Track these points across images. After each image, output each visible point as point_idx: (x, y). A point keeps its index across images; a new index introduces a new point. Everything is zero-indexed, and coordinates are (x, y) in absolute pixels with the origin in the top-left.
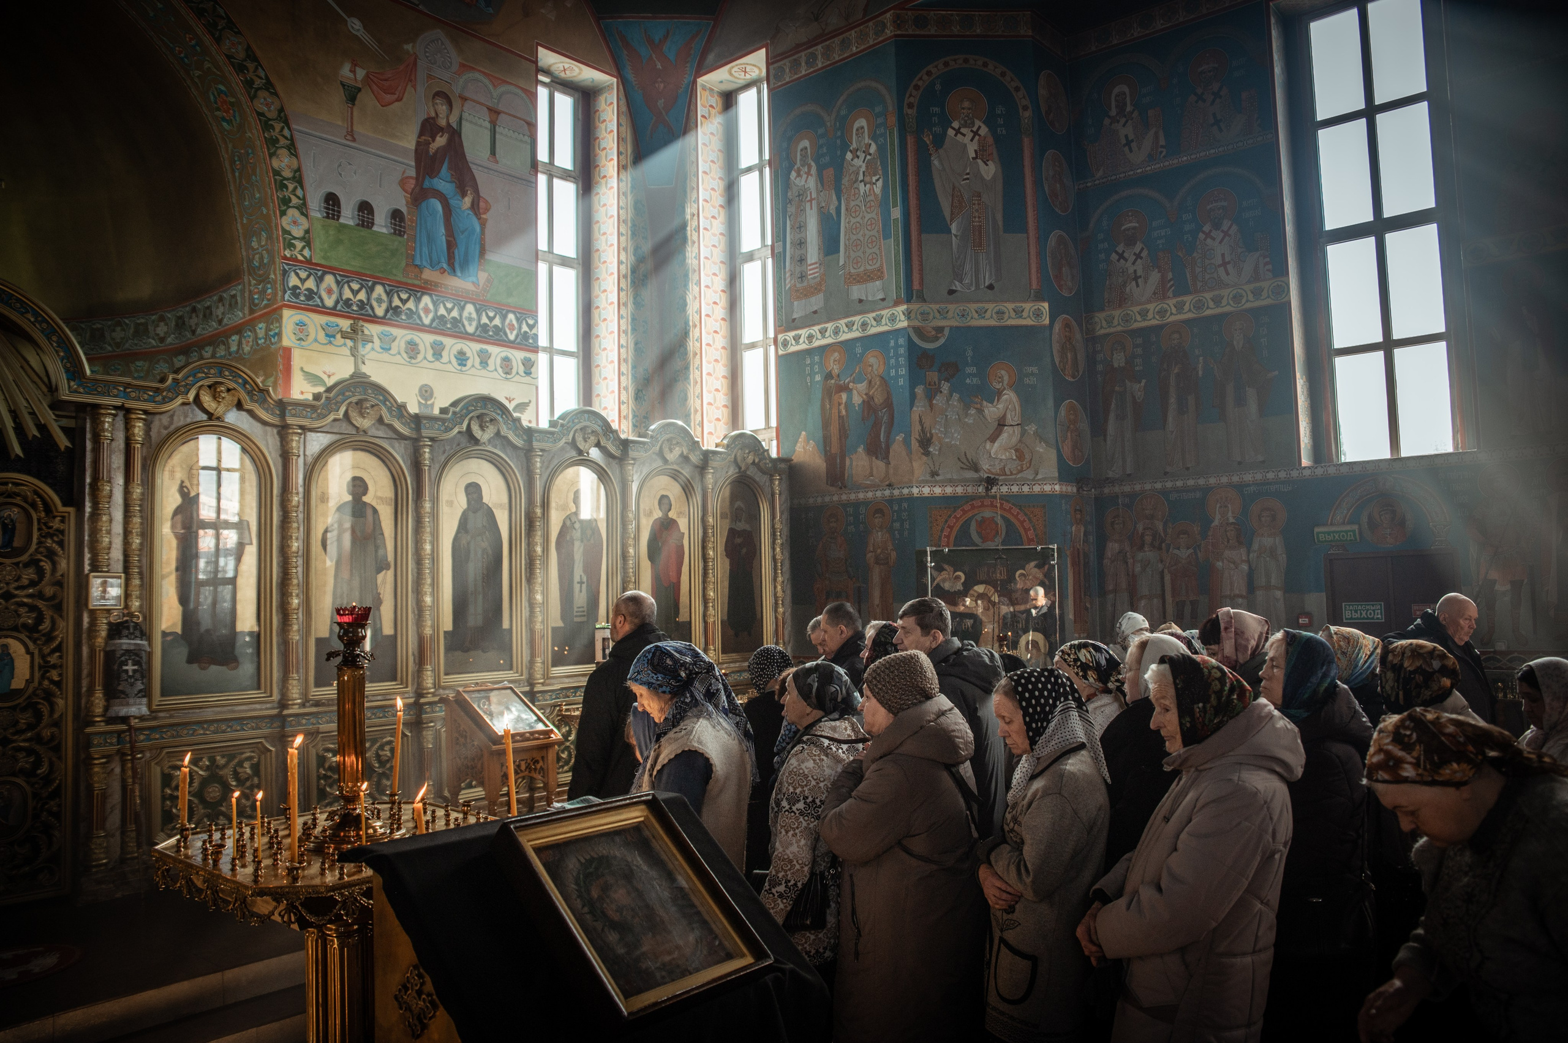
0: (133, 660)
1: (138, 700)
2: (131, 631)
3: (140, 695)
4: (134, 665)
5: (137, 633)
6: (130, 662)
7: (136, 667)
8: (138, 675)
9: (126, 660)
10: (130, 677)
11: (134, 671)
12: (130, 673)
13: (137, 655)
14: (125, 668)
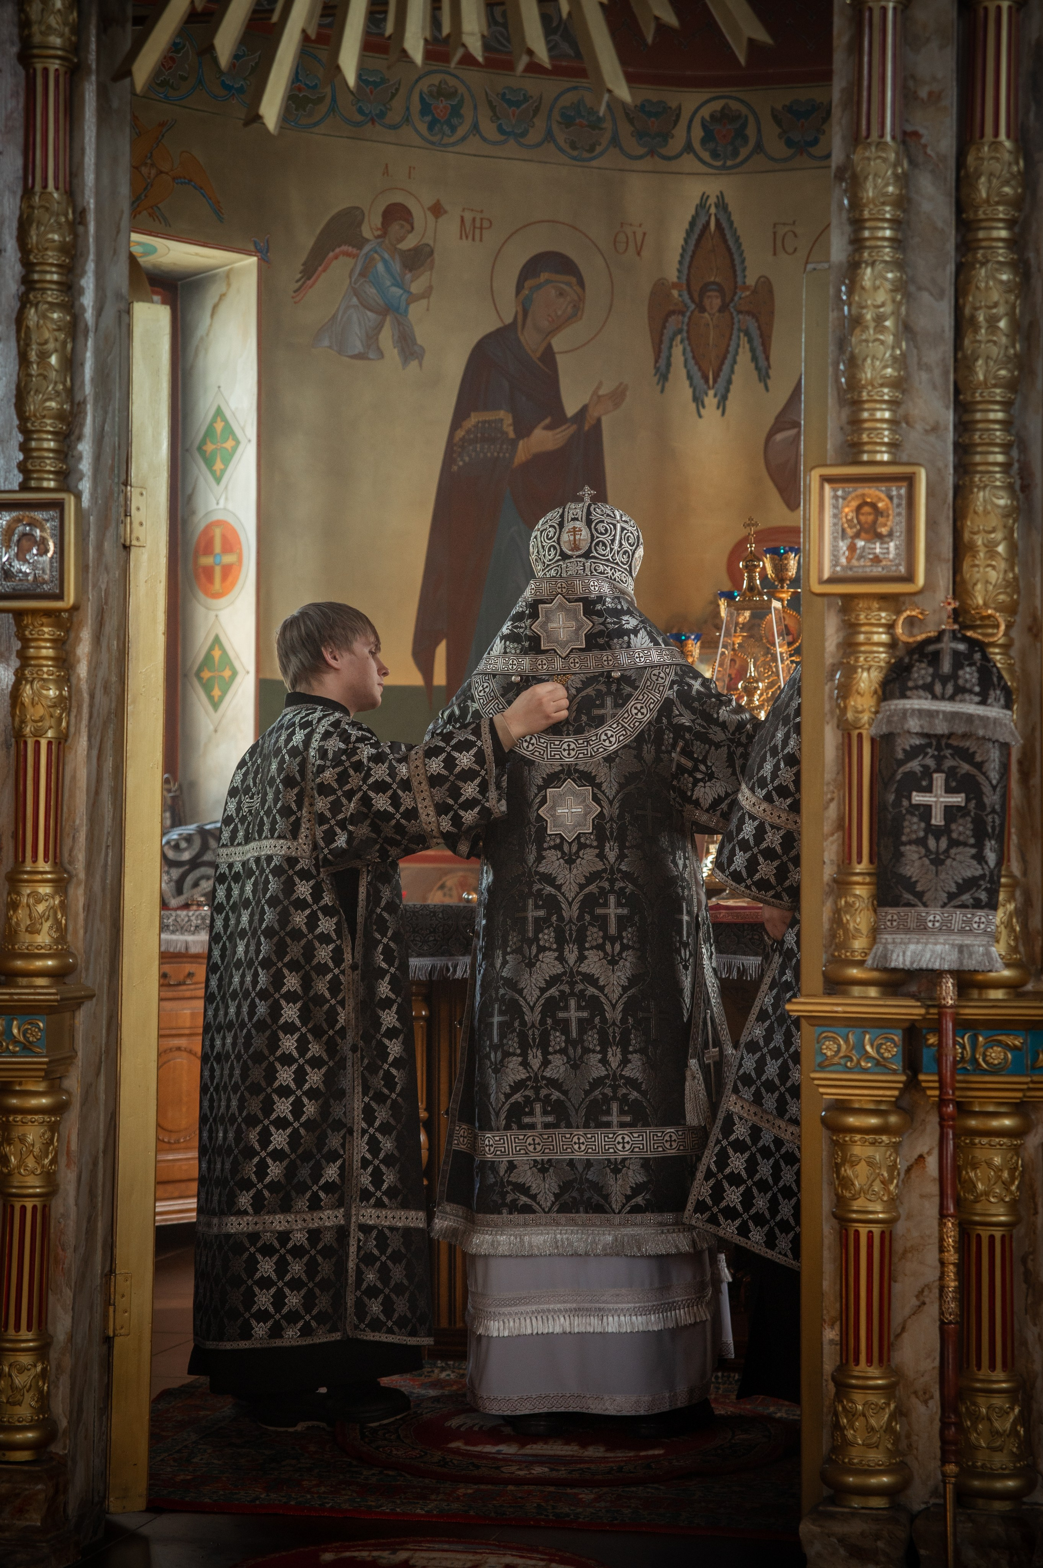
0: (951, 774)
1: (958, 916)
2: (946, 667)
3: (966, 897)
4: (949, 790)
5: (969, 675)
6: (939, 779)
7: (958, 799)
8: (963, 829)
9: (927, 773)
10: (937, 832)
11: (950, 812)
12: (938, 819)
13: (967, 756)
14: (918, 798)
